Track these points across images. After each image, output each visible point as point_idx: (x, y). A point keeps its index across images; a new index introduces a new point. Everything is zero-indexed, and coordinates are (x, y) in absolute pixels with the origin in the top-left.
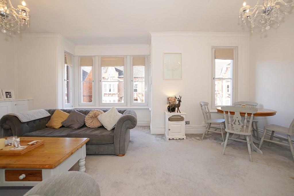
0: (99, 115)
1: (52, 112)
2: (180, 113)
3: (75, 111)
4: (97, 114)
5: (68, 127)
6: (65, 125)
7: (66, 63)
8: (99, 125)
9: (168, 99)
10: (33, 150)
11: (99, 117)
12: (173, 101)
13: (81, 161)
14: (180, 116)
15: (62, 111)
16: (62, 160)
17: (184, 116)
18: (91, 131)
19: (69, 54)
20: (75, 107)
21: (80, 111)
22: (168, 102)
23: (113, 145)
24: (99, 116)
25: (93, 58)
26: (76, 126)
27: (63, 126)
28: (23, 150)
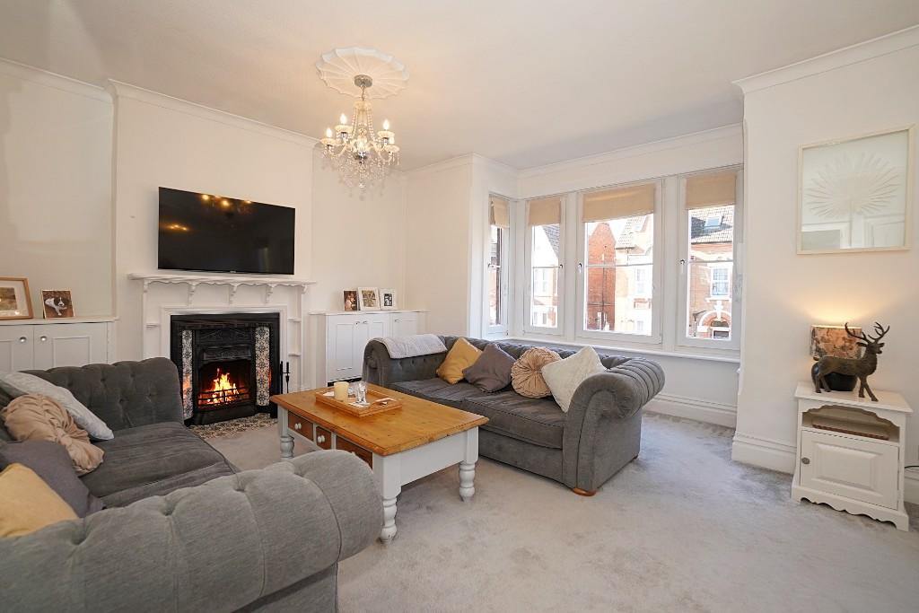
0: (545, 363)
1: (450, 343)
2: (874, 399)
3: (493, 346)
4: (540, 362)
5: (475, 384)
6: (468, 378)
7: (493, 222)
8: (543, 392)
9: (814, 333)
10: (380, 415)
11: (544, 369)
12: (840, 343)
13: (467, 468)
14: (874, 415)
15: (469, 343)
16: (403, 447)
17: (897, 421)
18: (516, 402)
19: (501, 197)
20: (513, 335)
21: (507, 349)
22: (814, 347)
23: (558, 453)
24: (545, 367)
25: (563, 200)
26: (489, 385)
27: (464, 381)
28: (363, 410)
